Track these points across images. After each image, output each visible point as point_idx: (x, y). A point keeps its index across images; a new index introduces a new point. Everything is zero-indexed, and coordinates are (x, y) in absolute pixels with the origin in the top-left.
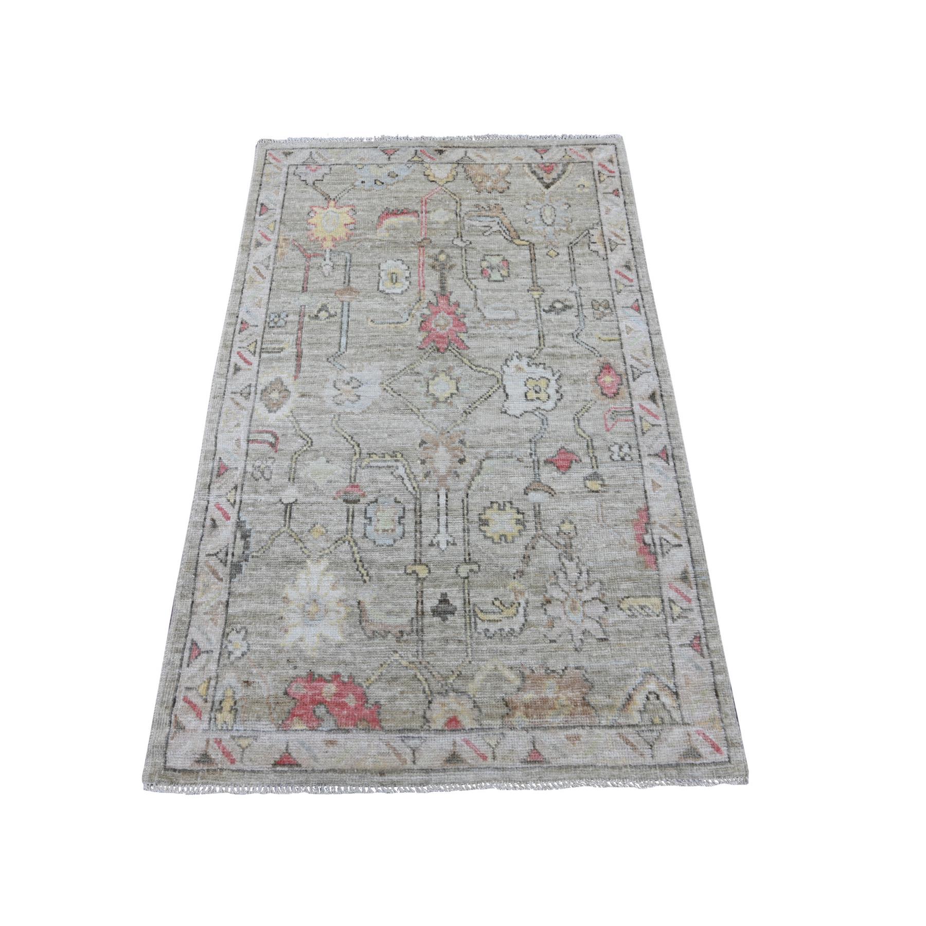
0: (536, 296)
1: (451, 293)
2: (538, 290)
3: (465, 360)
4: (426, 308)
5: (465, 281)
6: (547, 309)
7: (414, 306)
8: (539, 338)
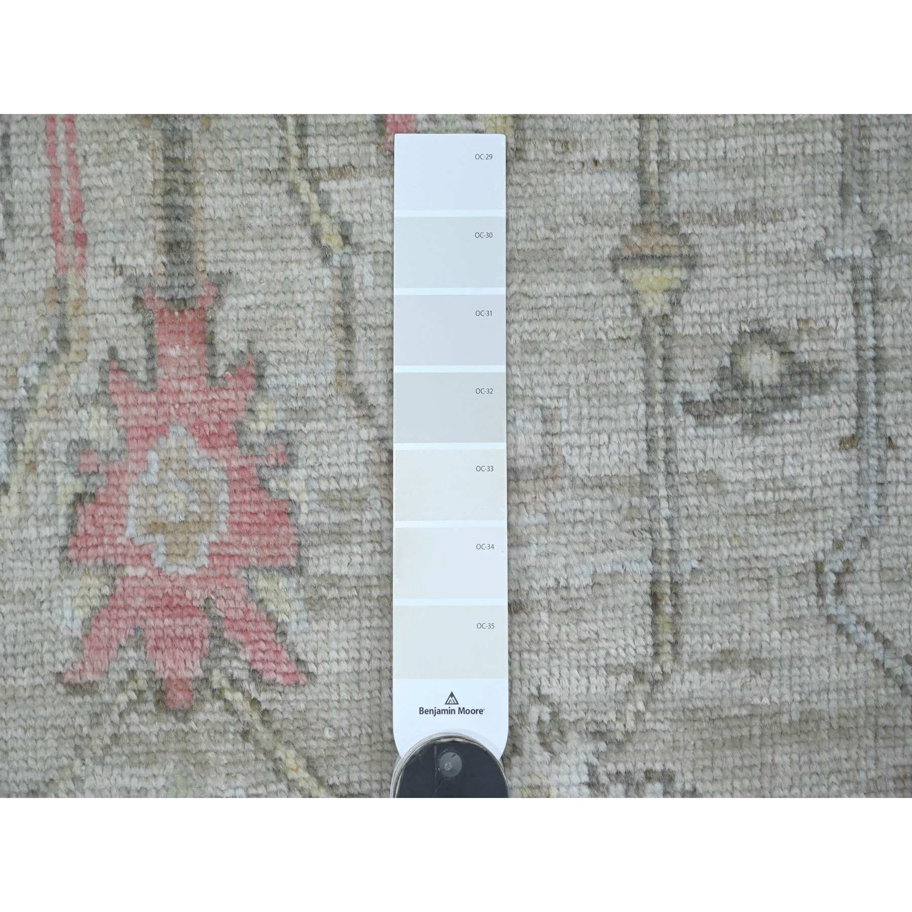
0: (656, 304)
1: (221, 281)
2: (662, 260)
3: (289, 758)
4: (96, 399)
5: (293, 191)
6: (702, 390)
7: (32, 389)
8: (655, 600)
